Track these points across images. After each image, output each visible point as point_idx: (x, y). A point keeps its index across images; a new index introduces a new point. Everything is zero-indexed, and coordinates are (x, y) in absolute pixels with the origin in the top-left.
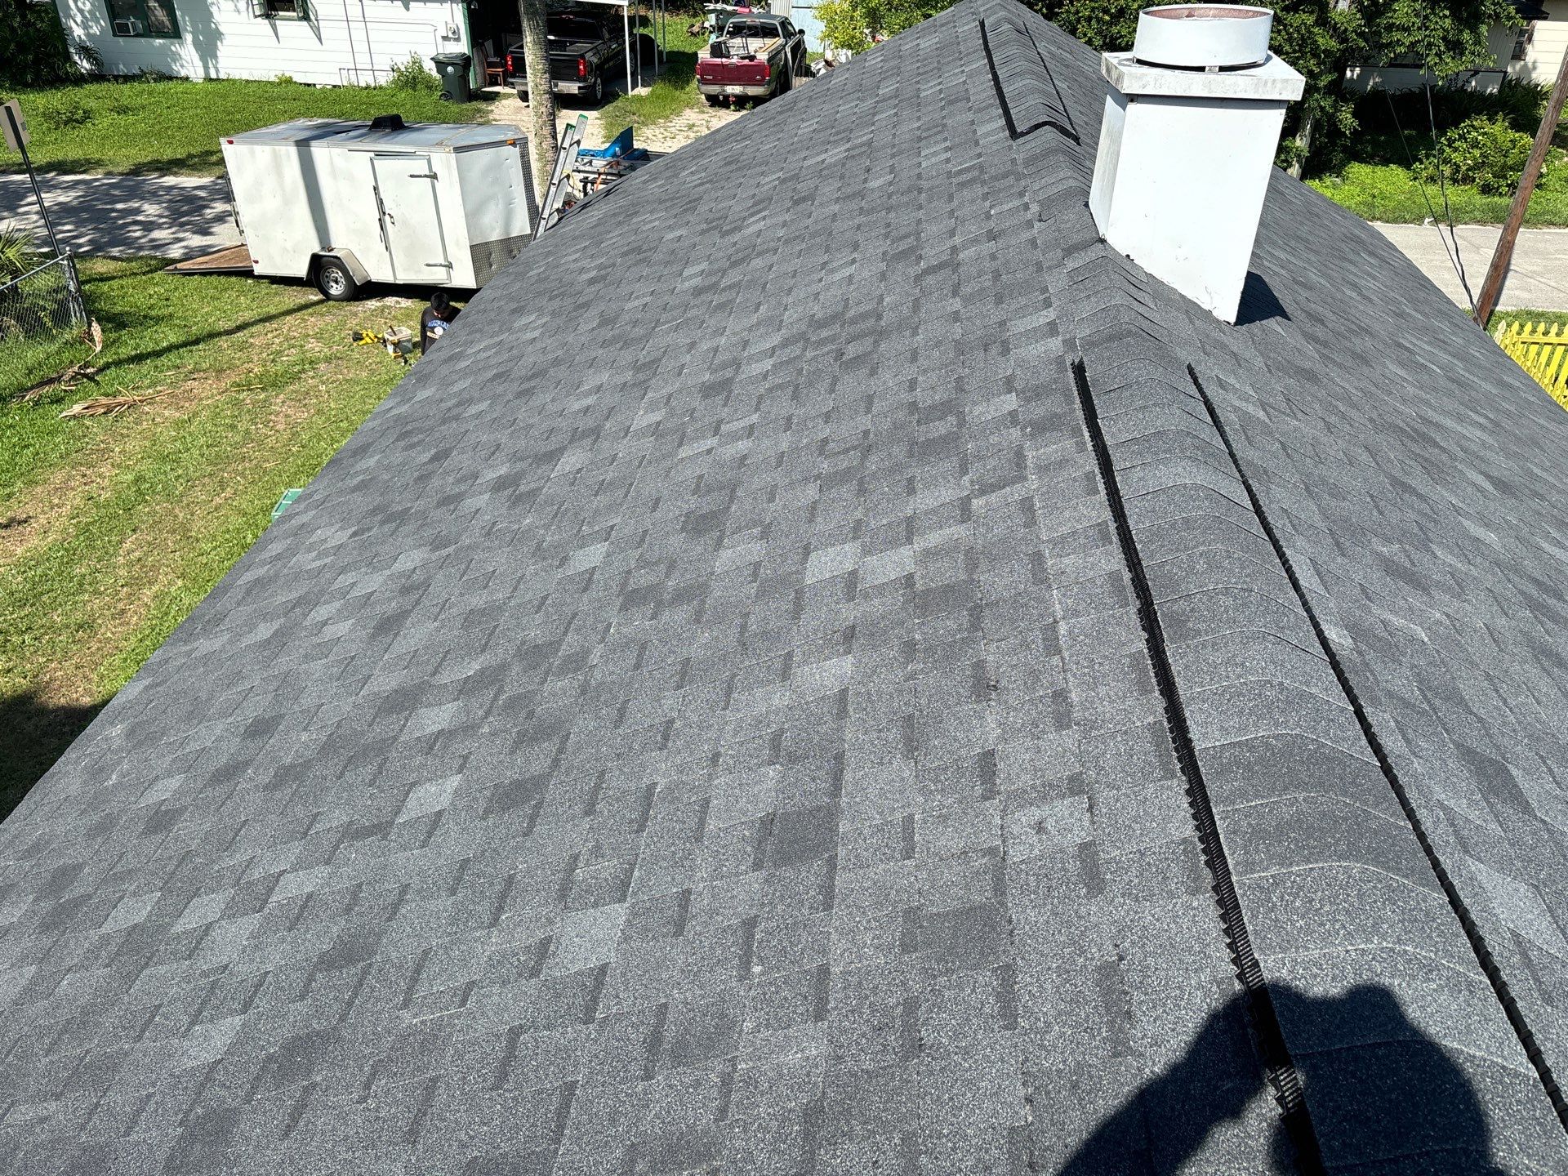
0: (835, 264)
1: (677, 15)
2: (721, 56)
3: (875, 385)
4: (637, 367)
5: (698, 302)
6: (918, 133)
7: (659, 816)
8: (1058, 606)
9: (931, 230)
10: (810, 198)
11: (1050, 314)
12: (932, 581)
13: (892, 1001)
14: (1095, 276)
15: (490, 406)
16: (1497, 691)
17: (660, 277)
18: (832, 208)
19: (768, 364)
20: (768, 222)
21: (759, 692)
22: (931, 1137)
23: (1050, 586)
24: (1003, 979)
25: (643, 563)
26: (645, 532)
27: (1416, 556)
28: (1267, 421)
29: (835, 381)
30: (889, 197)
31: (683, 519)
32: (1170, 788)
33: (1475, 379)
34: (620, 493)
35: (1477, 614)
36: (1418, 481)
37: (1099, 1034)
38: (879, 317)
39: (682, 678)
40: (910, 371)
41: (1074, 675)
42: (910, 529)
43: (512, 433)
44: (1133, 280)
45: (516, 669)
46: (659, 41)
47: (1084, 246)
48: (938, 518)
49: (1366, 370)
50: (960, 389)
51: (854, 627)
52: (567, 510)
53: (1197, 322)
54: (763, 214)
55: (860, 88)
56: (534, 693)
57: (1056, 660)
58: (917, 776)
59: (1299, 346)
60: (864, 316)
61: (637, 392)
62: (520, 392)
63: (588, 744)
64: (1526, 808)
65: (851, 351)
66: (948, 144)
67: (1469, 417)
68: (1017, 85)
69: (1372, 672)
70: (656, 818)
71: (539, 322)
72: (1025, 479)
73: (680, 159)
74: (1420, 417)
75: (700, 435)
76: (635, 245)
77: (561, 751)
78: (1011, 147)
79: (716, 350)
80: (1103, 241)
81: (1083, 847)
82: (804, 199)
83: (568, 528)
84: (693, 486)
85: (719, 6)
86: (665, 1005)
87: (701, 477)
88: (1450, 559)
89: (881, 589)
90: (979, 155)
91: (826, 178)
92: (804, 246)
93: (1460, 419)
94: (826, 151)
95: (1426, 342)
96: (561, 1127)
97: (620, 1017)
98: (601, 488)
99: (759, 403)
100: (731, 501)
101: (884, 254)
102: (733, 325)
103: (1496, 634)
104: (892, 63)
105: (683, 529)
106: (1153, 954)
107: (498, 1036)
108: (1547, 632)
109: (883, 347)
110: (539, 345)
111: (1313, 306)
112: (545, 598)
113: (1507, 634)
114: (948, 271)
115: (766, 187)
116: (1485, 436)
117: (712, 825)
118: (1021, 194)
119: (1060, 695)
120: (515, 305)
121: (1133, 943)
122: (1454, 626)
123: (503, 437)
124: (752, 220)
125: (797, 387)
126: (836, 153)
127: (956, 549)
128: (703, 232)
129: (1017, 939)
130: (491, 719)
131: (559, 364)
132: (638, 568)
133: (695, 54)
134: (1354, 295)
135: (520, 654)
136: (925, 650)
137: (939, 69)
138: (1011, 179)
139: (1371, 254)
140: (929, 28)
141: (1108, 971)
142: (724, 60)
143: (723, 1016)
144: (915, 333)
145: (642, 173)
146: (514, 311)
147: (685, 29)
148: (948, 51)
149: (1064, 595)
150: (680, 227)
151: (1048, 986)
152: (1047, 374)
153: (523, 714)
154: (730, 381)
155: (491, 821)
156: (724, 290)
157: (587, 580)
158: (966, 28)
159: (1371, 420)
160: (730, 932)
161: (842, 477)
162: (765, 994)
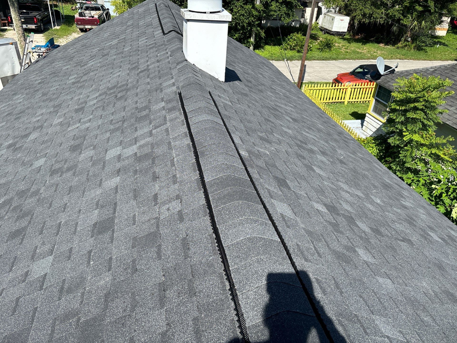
0: (115, 72)
1: (67, 4)
2: (83, 16)
3: (126, 103)
4: (54, 107)
5: (74, 86)
6: (138, 35)
7: (63, 230)
8: (174, 154)
9: (142, 61)
10: (108, 54)
11: (173, 80)
12: (142, 153)
13: (129, 261)
14: (184, 70)
15: (6, 123)
16: (286, 165)
17: (62, 80)
18: (114, 57)
19: (95, 101)
20: (95, 62)
21: (92, 191)
22: (139, 291)
23: (172, 149)
24: (158, 248)
25: (57, 162)
26: (58, 153)
27: (269, 136)
28: (231, 105)
29: (115, 103)
30: (130, 53)
31: (69, 148)
32: (200, 193)
33: (292, 96)
34: (49, 143)
35: (283, 148)
36: (272, 119)
37: (181, 255)
38: (127, 85)
39: (70, 192)
40: (136, 99)
41: (178, 171)
42: (136, 140)
43: (14, 130)
44: (195, 70)
45: (16, 199)
46: (61, 11)
47: (182, 62)
48: (143, 136)
49: (262, 94)
50: (149, 102)
51: (120, 169)
52: (32, 150)
53: (214, 81)
54: (93, 60)
55: (122, 23)
56: (22, 204)
57: (174, 168)
58: (137, 204)
59: (243, 88)
60: (123, 85)
61: (54, 114)
62: (16, 118)
63: (40, 215)
64: (289, 188)
65: (119, 95)
66: (147, 37)
67: (288, 105)
68: (165, 21)
69: (253, 161)
70: (62, 231)
71: (22, 97)
72: (167, 123)
73: (68, 46)
74: (275, 105)
75: (74, 123)
76: (53, 72)
77: (31, 219)
78: (163, 37)
79: (79, 99)
80: (186, 60)
81: (179, 211)
82: (106, 55)
83: (32, 156)
84: (73, 138)
85: (80, 1)
86: (65, 279)
87: (75, 135)
88: (278, 136)
89: (127, 158)
90: (155, 40)
91: (112, 49)
92: (106, 68)
93: (286, 105)
94: (112, 41)
95: (279, 88)
96: (33, 320)
97: (50, 286)
98: (43, 142)
99: (92, 112)
100: (84, 140)
101: (129, 68)
102: (84, 91)
103: (288, 152)
104: (131, 16)
105: (69, 151)
106: (195, 233)
107: (12, 301)
108: (301, 152)
109: (128, 93)
110: (22, 104)
111: (249, 78)
112: (26, 176)
113: (291, 152)
114: (146, 71)
115: (94, 52)
116: (292, 109)
117: (79, 229)
118: (166, 50)
119: (175, 176)
120: (14, 93)
121: (190, 231)
122: (277, 151)
123: (10, 132)
124: (90, 62)
125: (104, 107)
126: (115, 42)
127: (148, 144)
128: (75, 66)
129: (162, 238)
130: (8, 214)
131: (29, 109)
132: (55, 163)
133: (74, 16)
134: (261, 76)
135: (17, 194)
136: (140, 171)
137: (144, 17)
138: (163, 46)
139: (267, 67)
140: (141, 6)
141: (184, 239)
142: (84, 18)
143: (82, 277)
144: (137, 88)
145: (56, 50)
146: (13, 95)
147: (70, 8)
148: (147, 12)
149: (176, 151)
150: (68, 65)
151: (169, 247)
152: (172, 96)
153: (19, 211)
154: (84, 107)
155: (9, 243)
156: (82, 82)
157: (39, 169)
158: (152, 6)
159: (261, 105)
160: (84, 255)
161: (117, 129)
162: (94, 269)
